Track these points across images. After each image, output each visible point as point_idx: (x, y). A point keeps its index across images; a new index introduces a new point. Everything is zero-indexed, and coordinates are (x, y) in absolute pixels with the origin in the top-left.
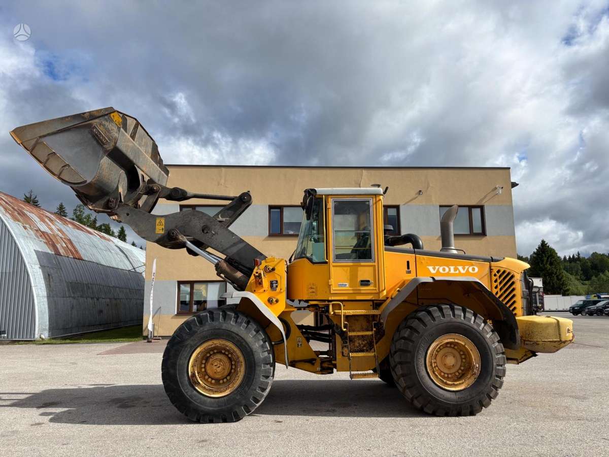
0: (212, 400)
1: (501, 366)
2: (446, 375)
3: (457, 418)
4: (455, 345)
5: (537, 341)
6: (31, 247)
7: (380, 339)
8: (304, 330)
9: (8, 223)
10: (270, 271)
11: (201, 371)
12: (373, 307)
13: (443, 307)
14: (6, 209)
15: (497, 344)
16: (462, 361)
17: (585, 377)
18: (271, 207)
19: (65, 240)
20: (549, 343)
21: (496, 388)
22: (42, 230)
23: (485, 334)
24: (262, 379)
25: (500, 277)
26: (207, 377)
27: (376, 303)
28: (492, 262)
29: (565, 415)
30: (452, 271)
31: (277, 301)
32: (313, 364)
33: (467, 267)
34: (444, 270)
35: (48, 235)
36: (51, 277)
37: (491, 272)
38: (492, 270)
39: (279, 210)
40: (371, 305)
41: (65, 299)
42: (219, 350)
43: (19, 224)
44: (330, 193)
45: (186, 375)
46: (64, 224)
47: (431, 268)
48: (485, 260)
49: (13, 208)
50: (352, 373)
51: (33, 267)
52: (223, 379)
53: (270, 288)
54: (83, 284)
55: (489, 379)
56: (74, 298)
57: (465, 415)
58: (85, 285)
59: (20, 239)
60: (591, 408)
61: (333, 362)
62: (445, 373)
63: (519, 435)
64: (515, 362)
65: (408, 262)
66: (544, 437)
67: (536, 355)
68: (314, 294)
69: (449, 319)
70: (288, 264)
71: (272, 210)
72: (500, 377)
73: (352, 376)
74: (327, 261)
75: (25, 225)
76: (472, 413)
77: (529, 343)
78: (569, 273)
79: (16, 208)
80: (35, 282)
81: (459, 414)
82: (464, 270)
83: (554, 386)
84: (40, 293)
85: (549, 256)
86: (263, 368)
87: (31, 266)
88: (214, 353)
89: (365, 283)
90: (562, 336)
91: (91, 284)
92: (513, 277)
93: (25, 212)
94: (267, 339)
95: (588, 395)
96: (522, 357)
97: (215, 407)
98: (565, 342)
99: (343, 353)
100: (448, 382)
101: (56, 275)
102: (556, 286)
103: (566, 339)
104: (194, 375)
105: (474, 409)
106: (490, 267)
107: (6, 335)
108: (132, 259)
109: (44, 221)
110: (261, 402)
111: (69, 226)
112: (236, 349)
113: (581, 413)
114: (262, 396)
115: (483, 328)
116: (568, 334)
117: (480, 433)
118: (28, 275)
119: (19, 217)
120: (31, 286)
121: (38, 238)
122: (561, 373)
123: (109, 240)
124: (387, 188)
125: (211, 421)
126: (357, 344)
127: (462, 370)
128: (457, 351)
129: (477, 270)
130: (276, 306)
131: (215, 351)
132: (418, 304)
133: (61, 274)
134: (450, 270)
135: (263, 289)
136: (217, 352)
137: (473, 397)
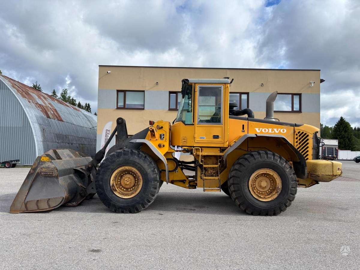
0: (124, 200)
1: (295, 188)
2: (261, 192)
3: (265, 217)
4: (267, 175)
5: (318, 175)
6: (33, 113)
7: (223, 170)
8: (180, 164)
9: (19, 99)
10: (160, 129)
11: (118, 183)
12: (220, 151)
13: (261, 152)
14: (18, 91)
15: (292, 175)
16: (271, 185)
17: (350, 197)
18: (171, 93)
19: (52, 109)
20: (326, 176)
21: (291, 201)
22: (39, 103)
23: (286, 169)
24: (152, 189)
25: (300, 136)
26: (121, 187)
27: (222, 149)
28: (296, 126)
29: (331, 218)
30: (270, 131)
31: (164, 146)
32: (184, 183)
33: (279, 129)
34: (265, 130)
35: (43, 106)
36: (44, 130)
37: (294, 133)
38: (295, 131)
39: (175, 94)
40: (219, 150)
41: (53, 143)
42: (129, 172)
43: (25, 100)
44: (197, 82)
45: (109, 185)
46: (52, 101)
47: (257, 129)
48: (291, 125)
49: (22, 90)
50: (205, 188)
51: (34, 124)
52: (130, 189)
53: (159, 138)
54: (63, 135)
55: (286, 195)
56: (58, 143)
57: (271, 215)
58: (64, 136)
59: (27, 108)
60: (349, 215)
61: (196, 182)
62: (260, 191)
63: (300, 228)
64: (304, 186)
65: (243, 125)
66: (314, 229)
67: (318, 183)
68: (185, 143)
69: (264, 160)
70: (172, 124)
71: (171, 94)
72: (293, 195)
73: (204, 190)
74: (194, 123)
75: (29, 100)
76: (275, 214)
77: (313, 175)
78: (357, 138)
79: (24, 90)
80: (36, 133)
81: (267, 214)
82: (277, 131)
83: (330, 202)
84: (39, 139)
85: (345, 127)
86: (153, 183)
87: (33, 124)
88: (126, 174)
89: (216, 137)
90: (334, 172)
91: (68, 135)
92: (308, 136)
93: (30, 93)
94: (156, 167)
95: (350, 208)
96: (310, 184)
97: (125, 204)
98: (336, 176)
99: (201, 177)
100: (262, 196)
101: (48, 129)
102: (347, 145)
103: (337, 174)
104: (113, 185)
105: (276, 212)
106: (294, 129)
107: (20, 162)
108: (92, 122)
109: (41, 99)
110: (151, 203)
111: (56, 101)
112: (137, 172)
113: (342, 217)
114: (152, 199)
115: (285, 165)
116: (338, 171)
117: (276, 225)
118: (31, 129)
119: (26, 96)
120: (33, 135)
121: (37, 108)
122: (337, 194)
123: (79, 110)
124: (233, 80)
125: (123, 212)
126: (209, 172)
127: (271, 190)
128: (269, 179)
129: (285, 131)
130: (162, 149)
131: (126, 173)
132: (248, 151)
133: (50, 129)
134: (269, 131)
135: (156, 139)
136: (127, 173)
137: (276, 205)
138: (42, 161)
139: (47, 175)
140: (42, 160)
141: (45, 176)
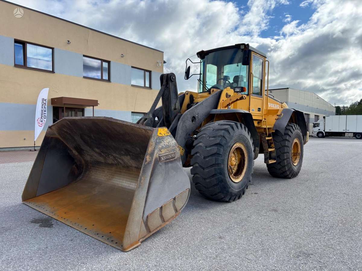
47: (269, 104)
82: (276, 106)
106: (282, 106)
129: (279, 107)
138: (159, 137)
139: (168, 159)
140: (159, 135)
141: (165, 162)
